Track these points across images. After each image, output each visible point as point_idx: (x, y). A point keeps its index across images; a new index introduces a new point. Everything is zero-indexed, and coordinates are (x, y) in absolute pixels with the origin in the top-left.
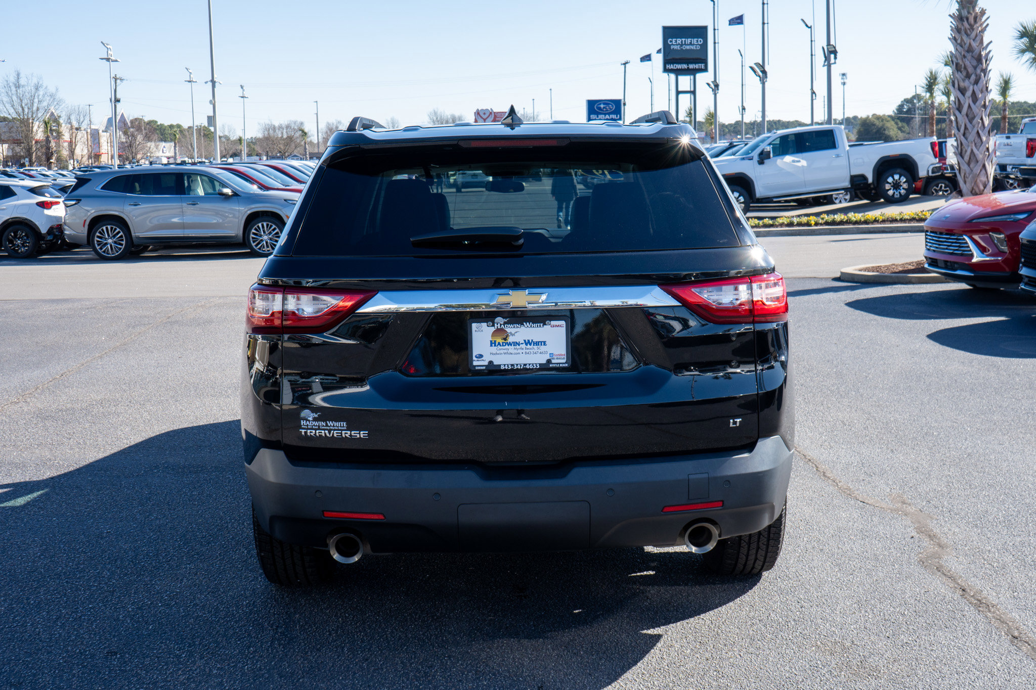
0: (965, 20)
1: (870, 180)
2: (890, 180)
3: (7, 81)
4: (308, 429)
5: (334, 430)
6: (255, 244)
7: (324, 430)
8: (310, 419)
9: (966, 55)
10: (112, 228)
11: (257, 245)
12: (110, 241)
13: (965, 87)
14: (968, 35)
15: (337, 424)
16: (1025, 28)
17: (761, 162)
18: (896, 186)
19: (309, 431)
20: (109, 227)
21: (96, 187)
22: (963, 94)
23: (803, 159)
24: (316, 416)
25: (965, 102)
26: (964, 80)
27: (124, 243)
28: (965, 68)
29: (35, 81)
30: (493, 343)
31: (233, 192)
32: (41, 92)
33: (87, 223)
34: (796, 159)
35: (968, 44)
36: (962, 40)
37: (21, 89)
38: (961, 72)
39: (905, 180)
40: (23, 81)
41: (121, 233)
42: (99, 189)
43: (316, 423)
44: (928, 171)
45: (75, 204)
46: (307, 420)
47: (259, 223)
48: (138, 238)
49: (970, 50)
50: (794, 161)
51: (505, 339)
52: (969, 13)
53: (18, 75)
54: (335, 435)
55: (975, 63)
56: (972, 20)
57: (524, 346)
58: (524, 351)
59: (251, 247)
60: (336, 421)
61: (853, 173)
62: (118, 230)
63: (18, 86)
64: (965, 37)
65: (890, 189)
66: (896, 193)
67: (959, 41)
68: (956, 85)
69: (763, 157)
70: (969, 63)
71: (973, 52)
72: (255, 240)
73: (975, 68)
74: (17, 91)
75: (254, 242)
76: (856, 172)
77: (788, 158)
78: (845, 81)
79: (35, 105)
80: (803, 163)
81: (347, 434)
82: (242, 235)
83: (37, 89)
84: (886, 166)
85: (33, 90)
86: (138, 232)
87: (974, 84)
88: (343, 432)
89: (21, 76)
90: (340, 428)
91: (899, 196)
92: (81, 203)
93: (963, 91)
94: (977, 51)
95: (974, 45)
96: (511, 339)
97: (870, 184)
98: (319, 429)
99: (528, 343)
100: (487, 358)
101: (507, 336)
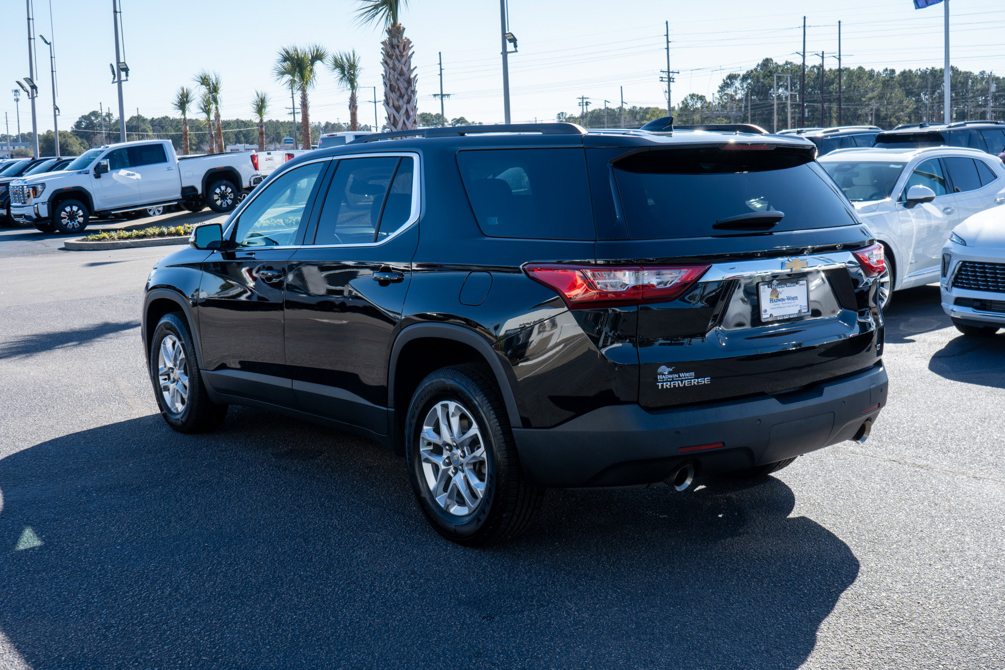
0: (396, 48)
1: (200, 192)
2: (218, 191)
4: (663, 382)
5: (685, 380)
7: (677, 381)
8: (666, 373)
9: (399, 78)
13: (399, 106)
14: (399, 61)
15: (687, 374)
16: (287, 52)
17: (97, 176)
18: (223, 196)
19: (664, 384)
22: (398, 112)
23: (137, 172)
24: (671, 370)
25: (400, 119)
26: (398, 100)
28: (399, 89)
30: (771, 300)
34: (131, 173)
35: (400, 68)
36: (394, 65)
38: (395, 93)
39: (230, 190)
43: (671, 376)
44: (250, 182)
46: (663, 374)
49: (401, 74)
50: (129, 175)
51: (777, 297)
52: (399, 42)
54: (686, 385)
55: (406, 85)
56: (401, 47)
57: (786, 301)
58: (787, 305)
60: (686, 373)
61: (184, 185)
64: (396, 63)
65: (218, 199)
66: (224, 203)
67: (391, 66)
68: (391, 104)
69: (99, 171)
70: (402, 85)
71: (404, 75)
73: (407, 89)
76: (186, 184)
77: (123, 172)
78: (18, 97)
80: (138, 176)
81: (695, 382)
84: (214, 177)
87: (407, 104)
88: (693, 380)
90: (689, 378)
91: (226, 206)
93: (398, 109)
94: (407, 75)
95: (405, 69)
96: (780, 297)
97: (200, 195)
98: (673, 381)
99: (789, 298)
100: (769, 312)
101: (778, 294)
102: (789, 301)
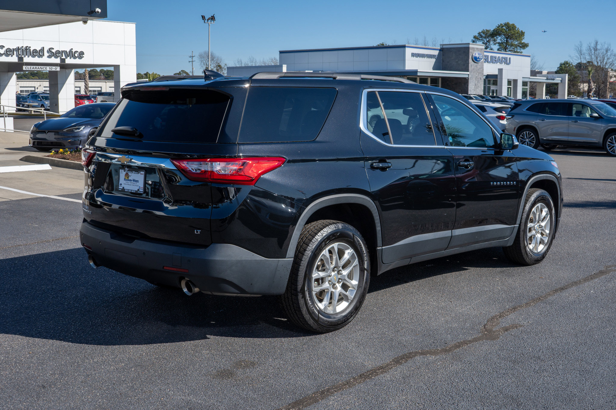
3: (590, 47)
6: (609, 148)
10: (529, 133)
11: (610, 149)
12: (527, 140)
20: (527, 132)
21: (524, 109)
27: (534, 142)
29: (606, 46)
31: (599, 115)
32: (609, 53)
33: (516, 129)
37: (597, 51)
40: (599, 47)
41: (534, 136)
42: (524, 110)
45: (511, 118)
47: (613, 136)
48: (543, 139)
51: (128, 178)
53: (597, 43)
57: (132, 181)
58: (132, 184)
59: (607, 150)
62: (532, 134)
63: (596, 49)
72: (609, 146)
74: (595, 52)
75: (609, 147)
79: (605, 61)
82: (602, 142)
83: (607, 51)
85: (605, 52)
86: (544, 136)
89: (598, 43)
92: (514, 117)
99: (134, 180)
100: (123, 185)
101: (129, 177)
102: (134, 182)
